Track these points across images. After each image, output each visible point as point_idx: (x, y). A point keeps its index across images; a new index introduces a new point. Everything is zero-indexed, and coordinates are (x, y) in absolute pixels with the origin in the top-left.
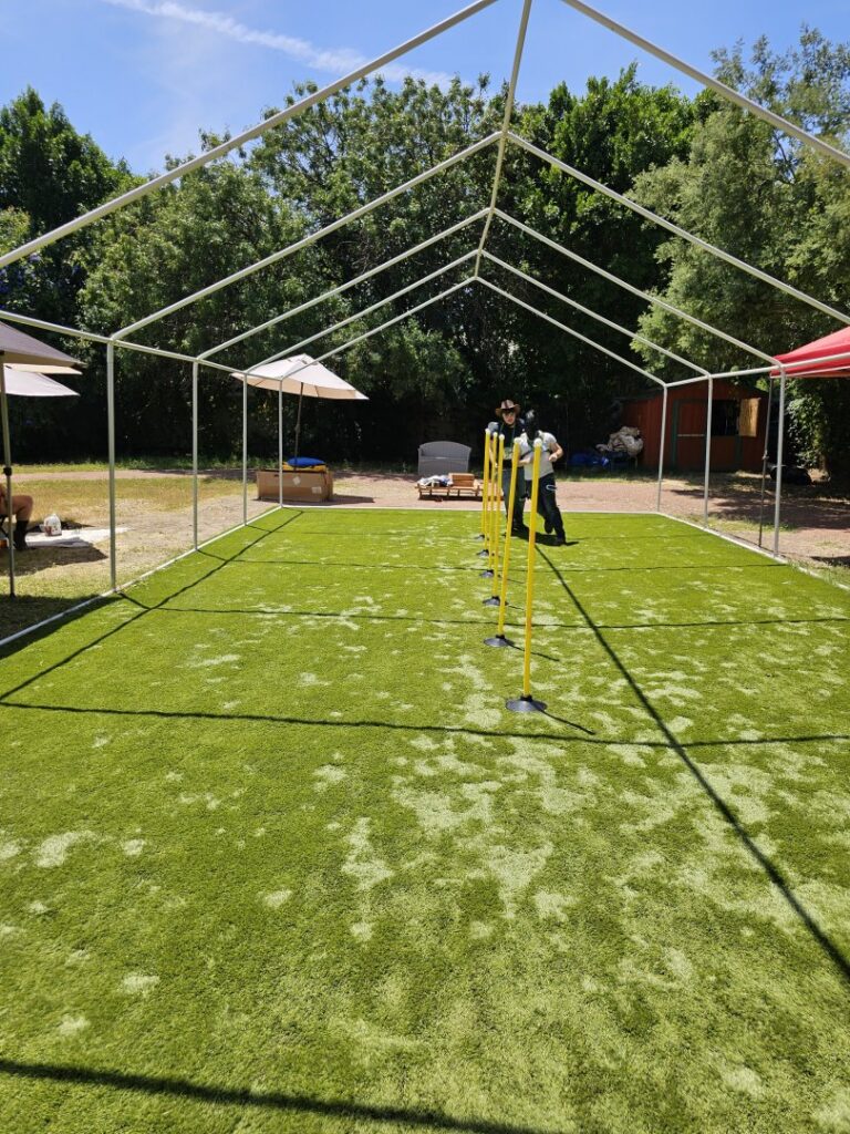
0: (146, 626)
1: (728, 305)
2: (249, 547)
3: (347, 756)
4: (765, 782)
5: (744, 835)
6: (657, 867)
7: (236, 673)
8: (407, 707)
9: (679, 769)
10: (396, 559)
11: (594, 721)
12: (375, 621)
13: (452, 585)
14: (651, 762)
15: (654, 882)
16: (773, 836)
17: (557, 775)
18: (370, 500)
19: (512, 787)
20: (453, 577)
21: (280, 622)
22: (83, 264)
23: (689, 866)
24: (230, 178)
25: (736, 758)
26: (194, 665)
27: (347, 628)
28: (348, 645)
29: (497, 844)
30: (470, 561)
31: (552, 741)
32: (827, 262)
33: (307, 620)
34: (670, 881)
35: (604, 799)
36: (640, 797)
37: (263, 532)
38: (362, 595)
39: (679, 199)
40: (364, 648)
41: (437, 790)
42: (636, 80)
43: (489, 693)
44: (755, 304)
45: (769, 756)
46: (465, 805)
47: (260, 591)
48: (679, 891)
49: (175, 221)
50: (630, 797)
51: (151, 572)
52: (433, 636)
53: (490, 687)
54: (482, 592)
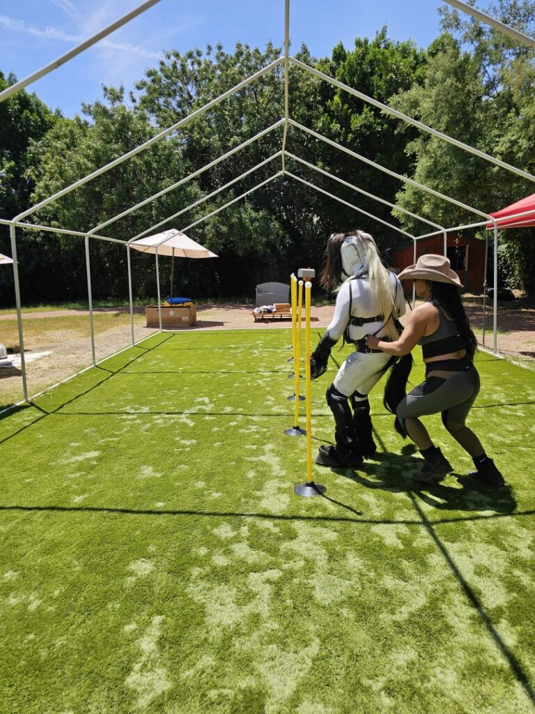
0: (39, 429)
1: (455, 182)
2: (132, 361)
3: (159, 547)
4: (501, 561)
5: (487, 620)
6: (411, 665)
7: (93, 468)
8: (216, 495)
9: (430, 550)
10: (231, 366)
11: (362, 503)
12: (207, 418)
13: (267, 386)
14: (407, 542)
15: (409, 684)
16: (514, 622)
17: (329, 560)
18: (221, 324)
19: (291, 574)
20: (269, 379)
21: (138, 421)
22: (34, 177)
23: (439, 665)
25: (476, 536)
26: (64, 462)
27: (185, 424)
28: (183, 439)
29: (270, 642)
30: (282, 366)
31: (327, 523)
32: (522, 148)
33: (158, 419)
34: (422, 684)
35: (367, 585)
36: (398, 581)
37: (144, 350)
38: (201, 397)
39: (419, 111)
40: (194, 441)
41: (227, 581)
42: (387, 37)
43: (282, 479)
44: (474, 180)
45: (503, 533)
46: (249, 596)
47: (130, 397)
48: (431, 696)
49: (89, 145)
50: (389, 582)
51: (57, 385)
52: (248, 429)
53: (283, 473)
54: (288, 390)
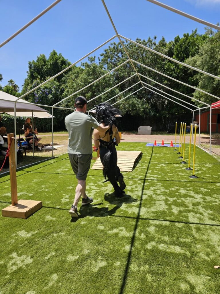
22: (64, 87)
24: (94, 67)
42: (197, 33)
51: (62, 154)
